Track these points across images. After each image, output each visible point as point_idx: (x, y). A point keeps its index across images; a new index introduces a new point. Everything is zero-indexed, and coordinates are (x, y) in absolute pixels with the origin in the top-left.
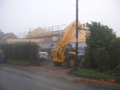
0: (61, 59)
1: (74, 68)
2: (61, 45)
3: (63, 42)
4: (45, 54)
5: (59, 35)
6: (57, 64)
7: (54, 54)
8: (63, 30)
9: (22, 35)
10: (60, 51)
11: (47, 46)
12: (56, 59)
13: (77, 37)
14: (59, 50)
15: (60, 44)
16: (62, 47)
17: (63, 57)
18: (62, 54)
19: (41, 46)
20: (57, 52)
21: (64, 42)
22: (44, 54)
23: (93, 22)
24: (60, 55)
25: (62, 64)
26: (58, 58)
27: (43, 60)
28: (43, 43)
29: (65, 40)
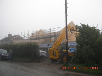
0: (56, 56)
1: (65, 63)
2: (56, 45)
7: (50, 52)
8: (59, 32)
10: (56, 50)
11: (45, 46)
12: (52, 57)
14: (54, 49)
15: (55, 44)
16: (57, 46)
17: (58, 55)
18: (57, 52)
20: (52, 50)
21: (59, 41)
22: (43, 52)
26: (54, 55)
27: (43, 57)
28: (43, 43)
29: (60, 40)
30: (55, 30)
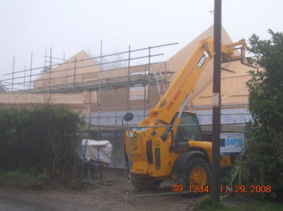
0: (158, 164)
1: (206, 197)
2: (160, 117)
3: (167, 105)
4: (104, 146)
5: (152, 79)
6: (147, 184)
7: (136, 147)
8: (165, 63)
9: (22, 80)
10: (157, 138)
11: (110, 119)
12: (140, 167)
13: (217, 89)
14: (154, 134)
15: (156, 114)
16: (162, 122)
17: (167, 158)
18: (164, 147)
19: (87, 121)
20: (145, 140)
21: (172, 103)
22: (99, 147)
23: (275, 32)
24: (158, 150)
25: (162, 185)
26: (150, 160)
27: (95, 168)
28: (95, 107)
29: (175, 98)
30: (150, 56)
